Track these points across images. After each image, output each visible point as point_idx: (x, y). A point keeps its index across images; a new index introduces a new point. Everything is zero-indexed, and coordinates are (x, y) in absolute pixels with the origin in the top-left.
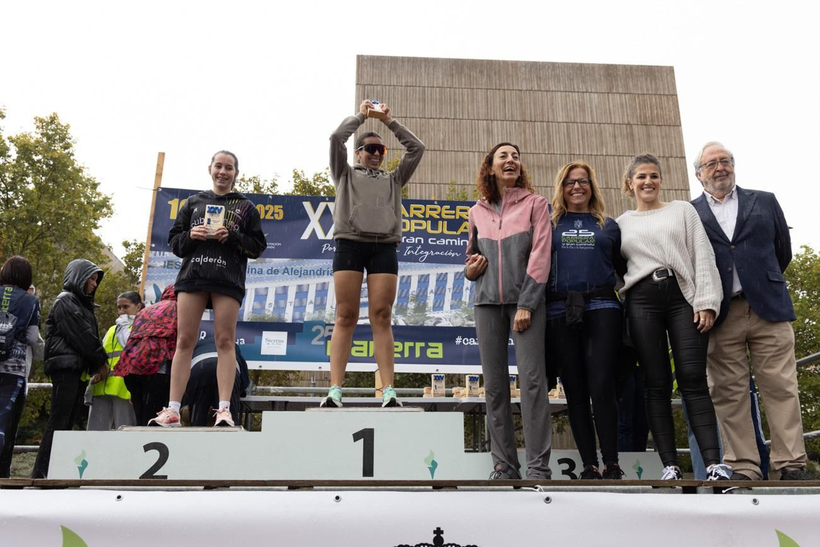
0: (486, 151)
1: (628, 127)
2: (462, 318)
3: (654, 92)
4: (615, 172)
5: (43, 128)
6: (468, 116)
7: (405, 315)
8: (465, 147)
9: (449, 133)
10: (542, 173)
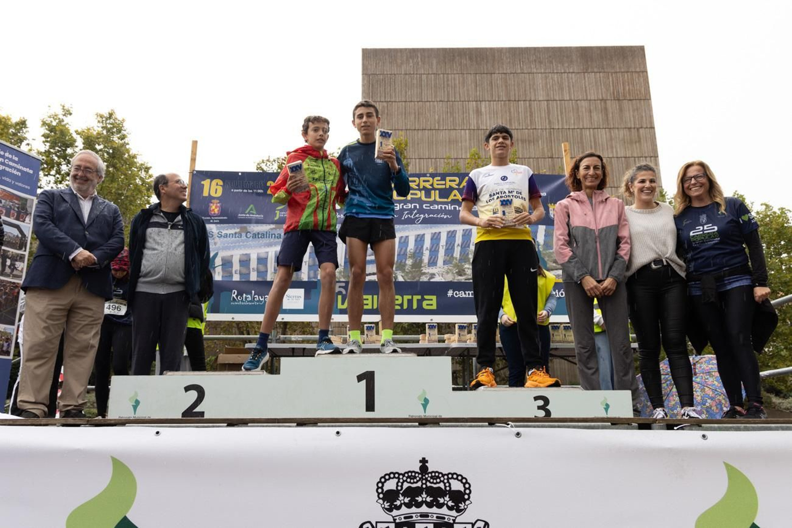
1: (602, 103)
2: (453, 273)
3: (626, 71)
5: (102, 122)
6: (460, 99)
7: (403, 271)
8: (458, 125)
9: (443, 114)
10: (525, 146)
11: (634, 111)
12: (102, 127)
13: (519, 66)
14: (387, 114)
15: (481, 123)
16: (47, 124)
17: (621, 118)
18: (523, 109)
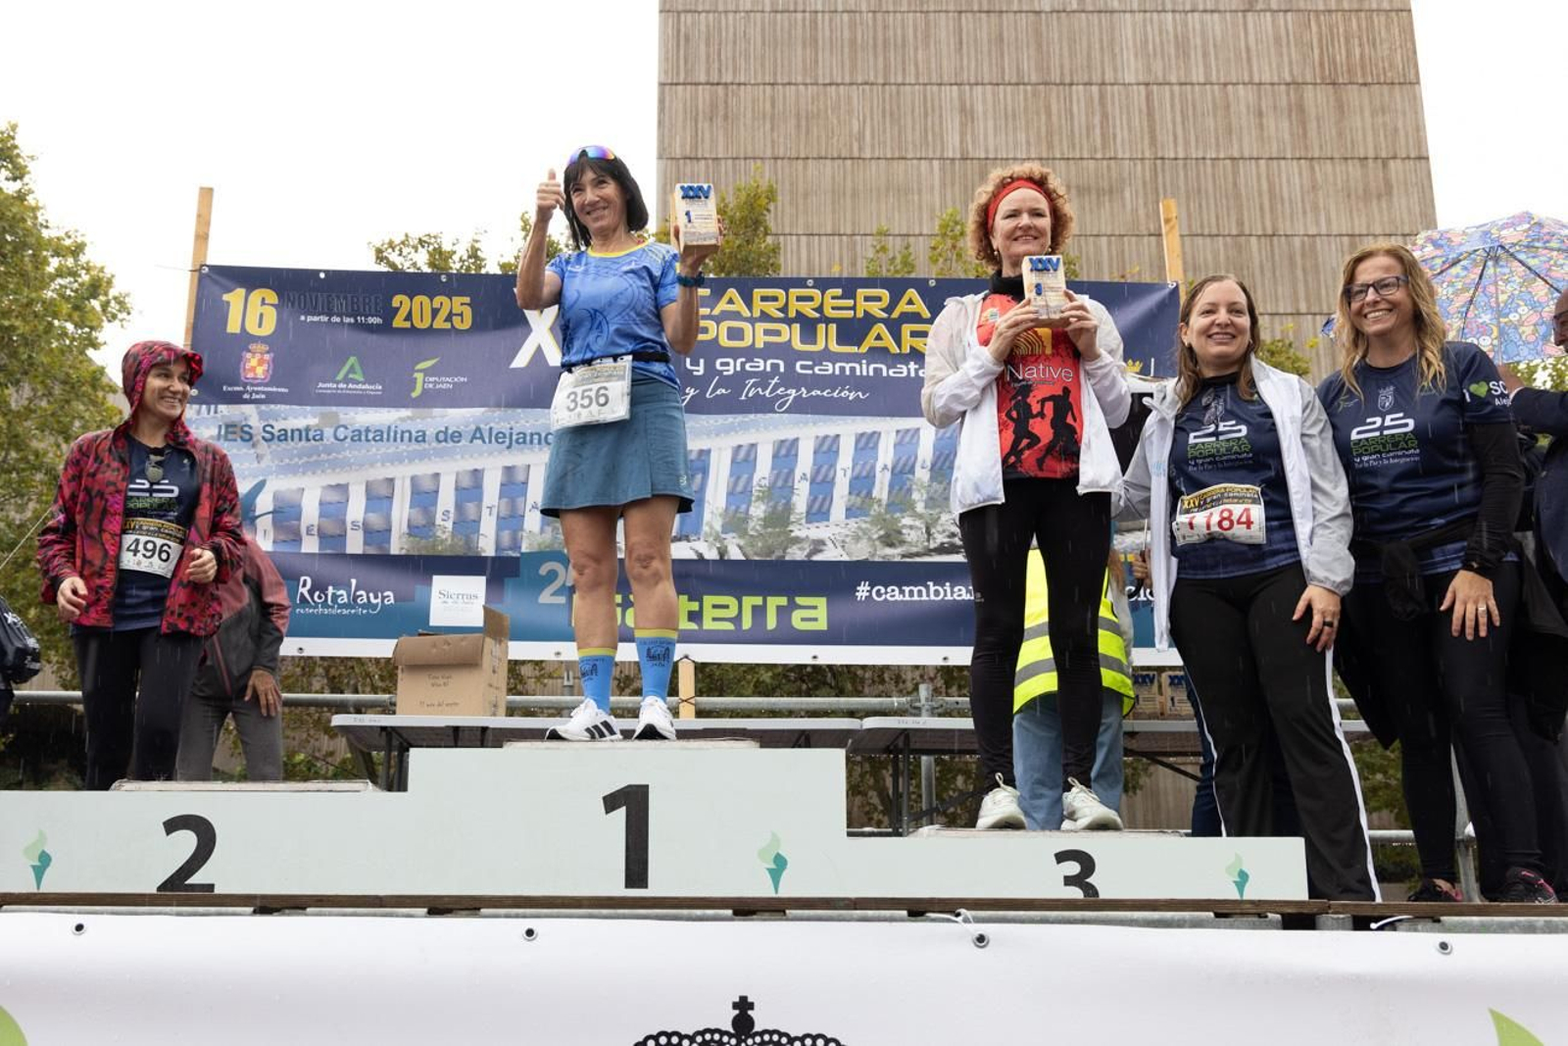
0: (958, 156)
1: (1292, 92)
2: (870, 539)
3: (1356, 6)
4: (1260, 195)
6: (917, 78)
8: (910, 147)
9: (872, 117)
10: (1087, 204)
11: (1373, 114)
14: (726, 117)
15: (973, 142)
18: (1083, 104)
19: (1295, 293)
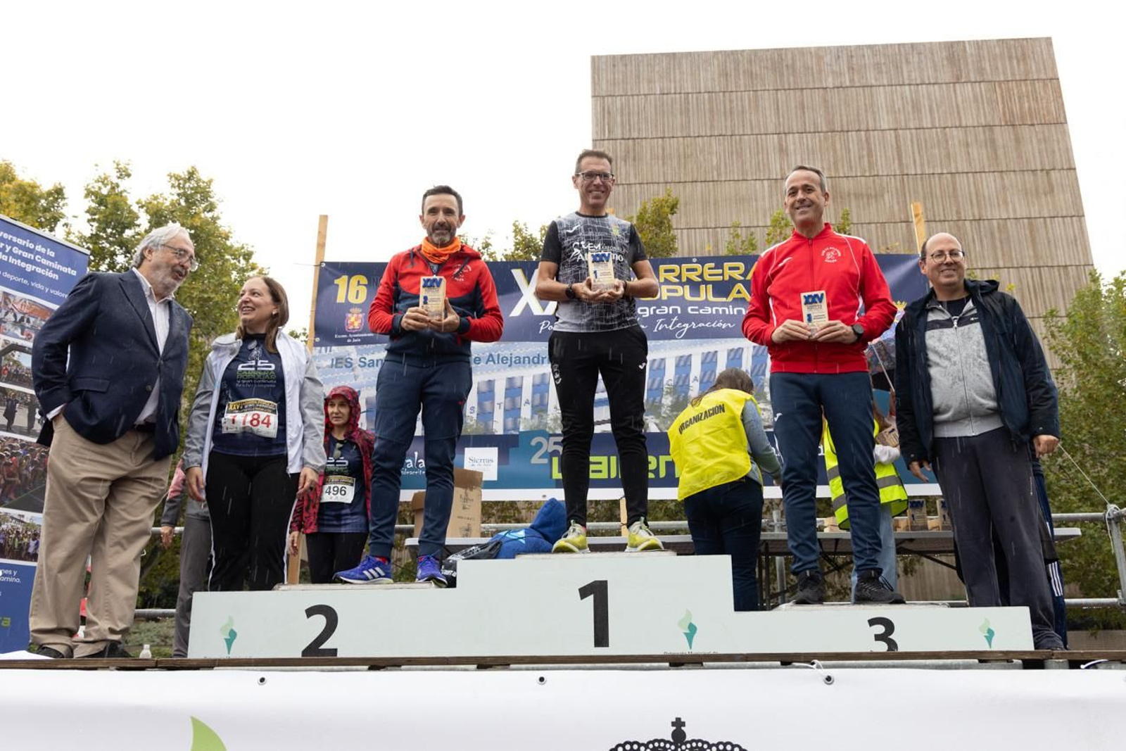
0: (779, 177)
1: (987, 131)
3: (1023, 78)
4: (970, 195)
5: (178, 187)
6: (752, 131)
8: (749, 173)
9: (725, 156)
10: (861, 204)
11: (1039, 141)
12: (179, 195)
13: (847, 76)
14: (634, 160)
16: (93, 193)
17: (1020, 156)
18: (856, 143)
19: (996, 255)
